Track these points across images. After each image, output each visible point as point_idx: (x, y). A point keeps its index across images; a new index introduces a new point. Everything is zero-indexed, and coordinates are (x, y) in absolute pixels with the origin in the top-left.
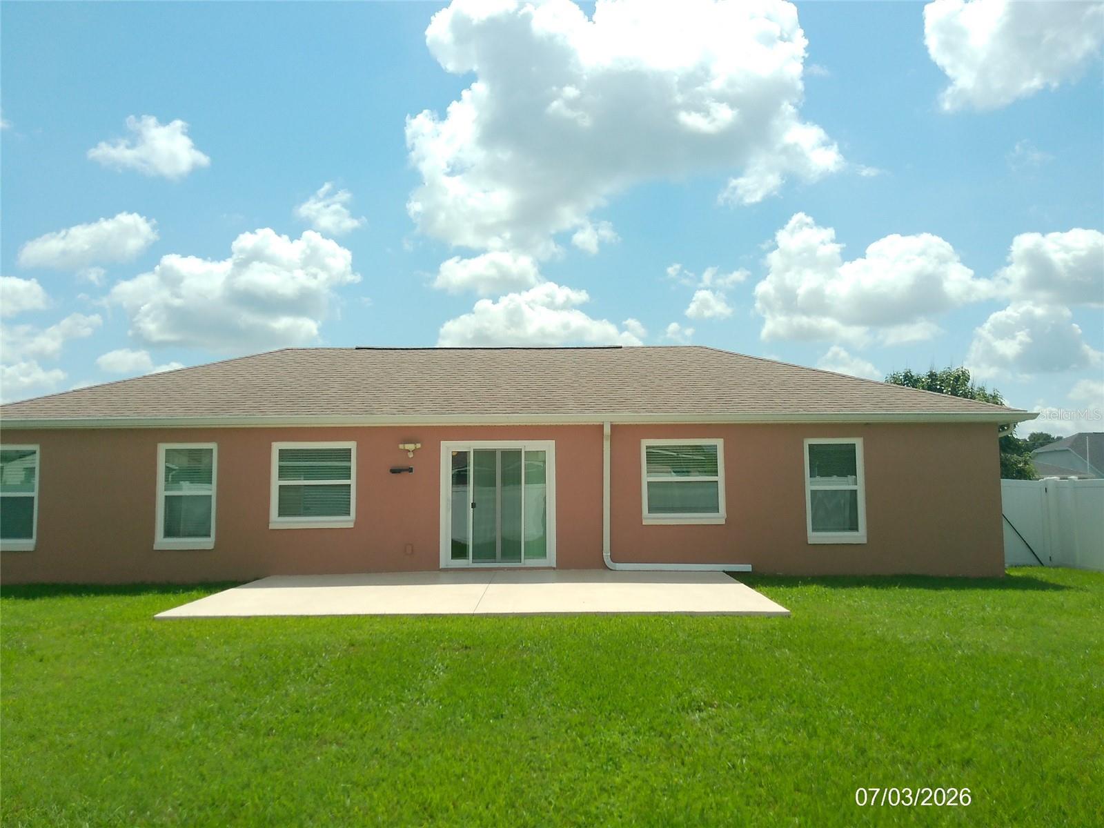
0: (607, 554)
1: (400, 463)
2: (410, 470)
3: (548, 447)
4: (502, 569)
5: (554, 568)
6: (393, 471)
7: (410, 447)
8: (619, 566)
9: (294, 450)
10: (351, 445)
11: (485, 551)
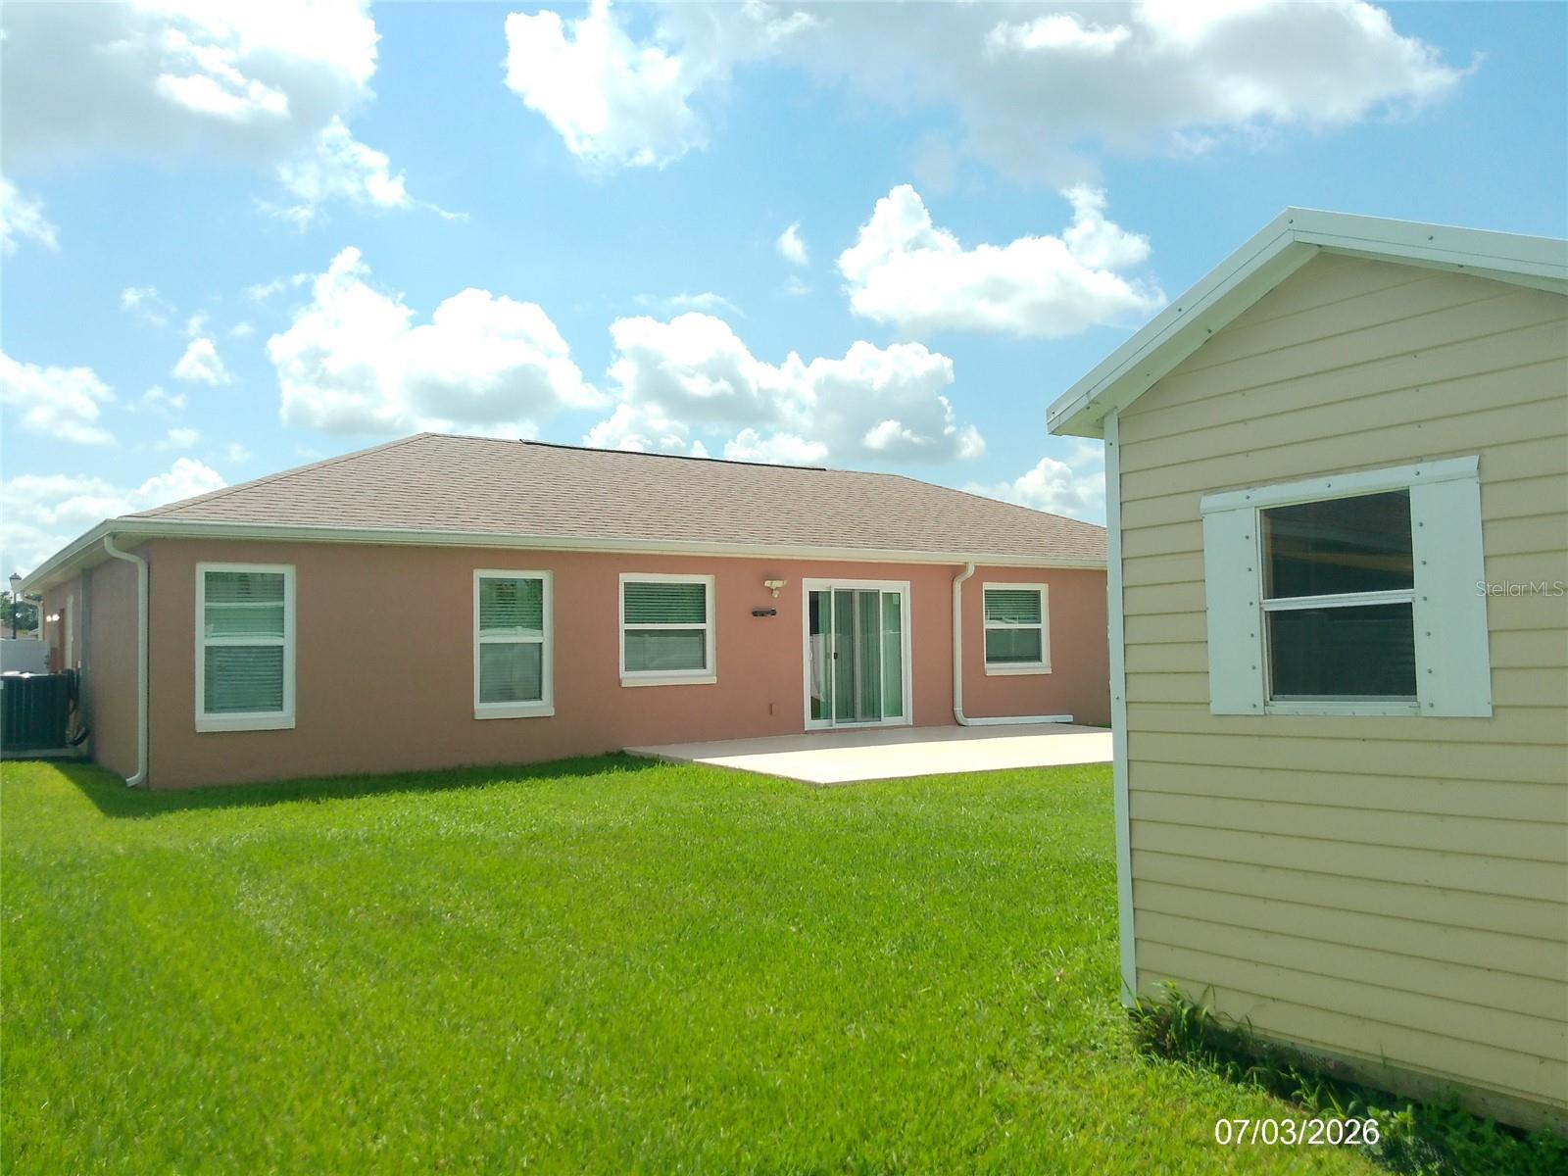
0: (959, 709)
1: (763, 604)
2: (773, 613)
3: (902, 587)
4: (861, 729)
5: (910, 726)
6: (755, 614)
7: (777, 584)
8: (972, 721)
9: (648, 584)
10: (707, 580)
11: (847, 711)
